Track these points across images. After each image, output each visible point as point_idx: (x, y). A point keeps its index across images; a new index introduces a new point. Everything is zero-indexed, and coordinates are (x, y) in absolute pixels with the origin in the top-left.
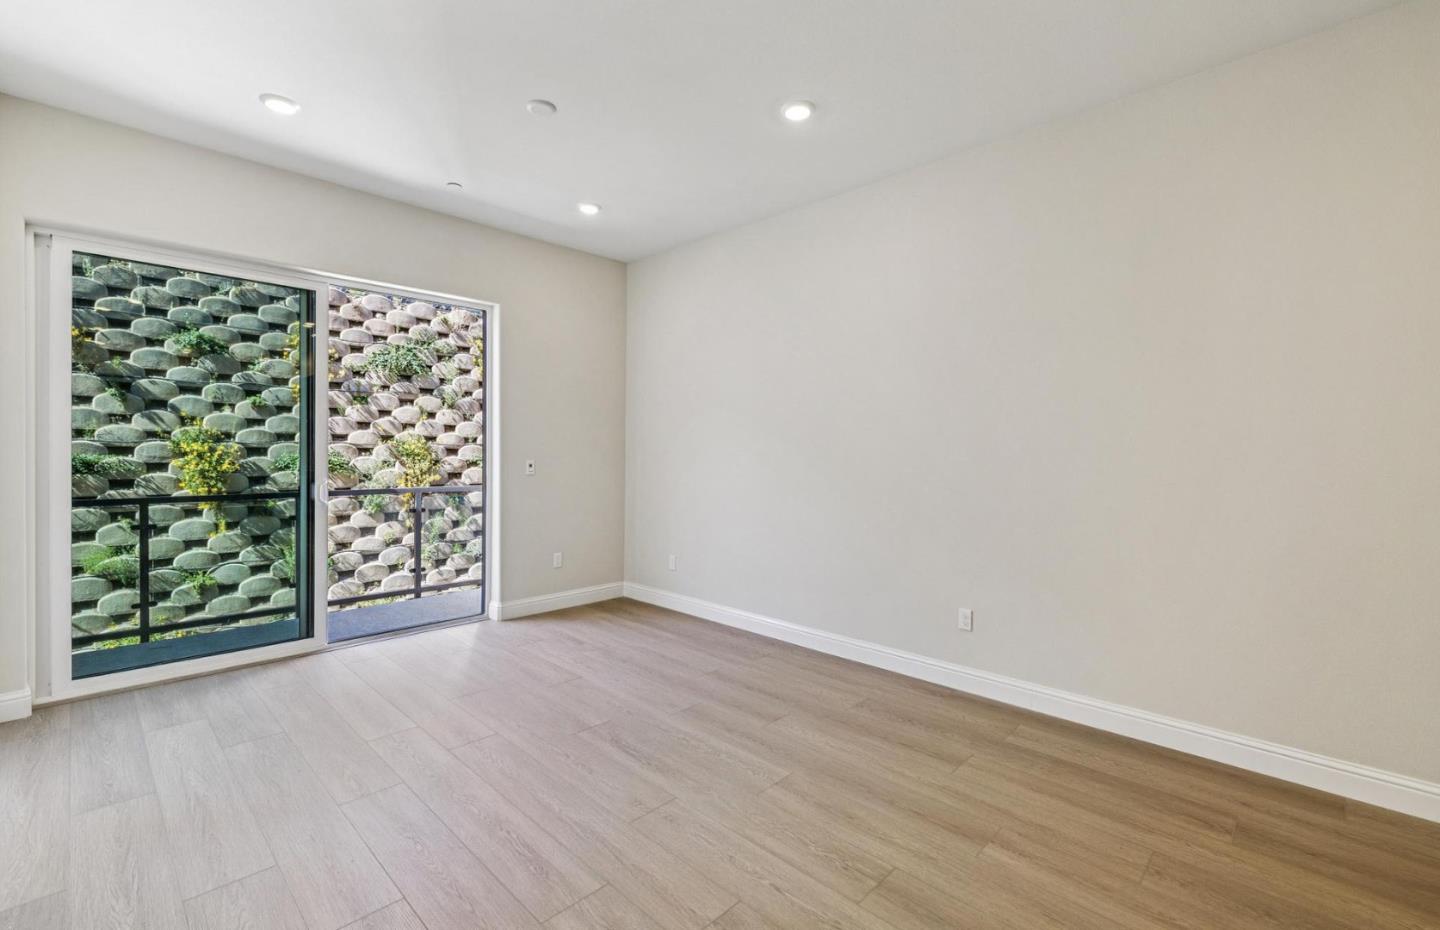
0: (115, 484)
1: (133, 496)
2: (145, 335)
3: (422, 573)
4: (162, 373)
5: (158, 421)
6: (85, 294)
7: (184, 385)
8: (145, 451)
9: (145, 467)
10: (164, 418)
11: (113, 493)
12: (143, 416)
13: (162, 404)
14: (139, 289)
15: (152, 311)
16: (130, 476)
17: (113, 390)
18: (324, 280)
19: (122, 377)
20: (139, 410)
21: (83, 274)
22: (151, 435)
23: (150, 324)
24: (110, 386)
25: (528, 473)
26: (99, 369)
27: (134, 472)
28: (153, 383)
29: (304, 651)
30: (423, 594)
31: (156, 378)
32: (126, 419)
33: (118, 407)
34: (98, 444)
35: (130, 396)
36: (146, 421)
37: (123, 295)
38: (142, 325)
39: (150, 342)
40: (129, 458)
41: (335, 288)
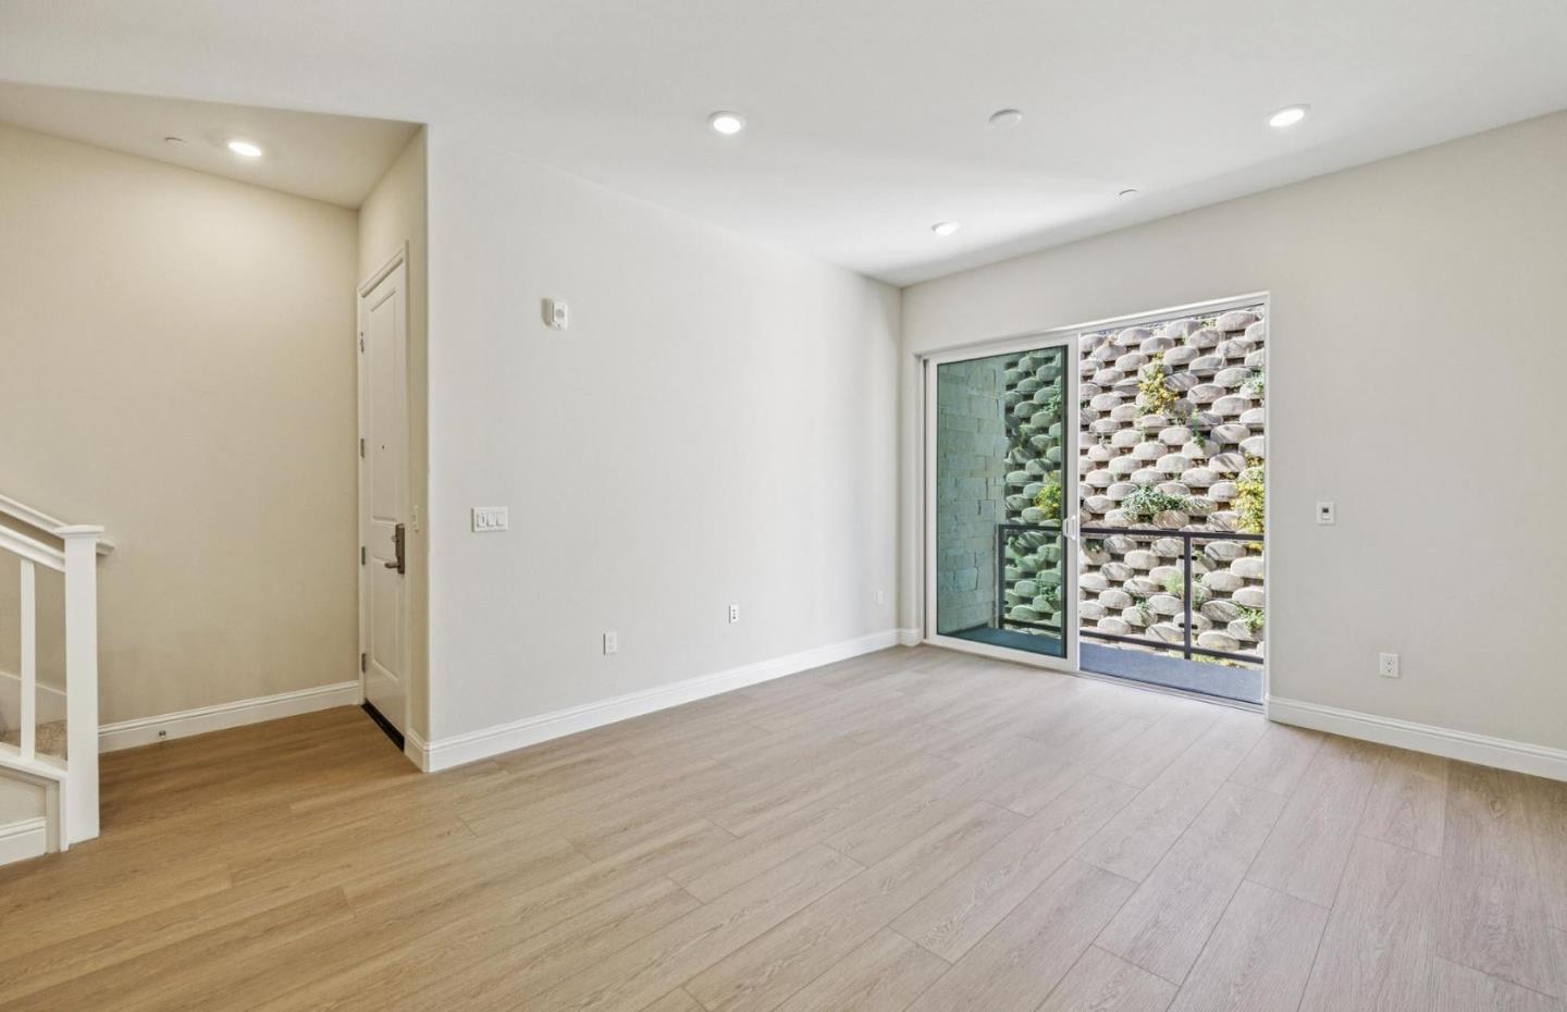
0: (1193, 519)
1: (1204, 531)
2: (1225, 385)
3: (1193, 631)
4: (1236, 417)
5: (1229, 463)
6: (1181, 360)
7: (1255, 426)
8: (1218, 491)
9: (1217, 505)
10: (1234, 460)
11: (1190, 528)
12: (1217, 459)
13: (1234, 447)
14: (1222, 345)
15: (1232, 361)
16: (1204, 513)
17: (1195, 438)
18: (1073, 332)
19: (1203, 426)
20: (1215, 454)
21: (1182, 344)
22: (1222, 476)
23: (1229, 374)
24: (1195, 435)
25: (1319, 521)
26: (1188, 423)
27: (1207, 511)
28: (1227, 429)
29: (1056, 668)
30: (1194, 657)
31: (1231, 424)
32: (1204, 462)
33: (1199, 453)
34: (1182, 485)
35: (1207, 442)
36: (1219, 463)
37: (1210, 353)
38: (1224, 377)
39: (1229, 390)
40: (1204, 497)
41: (1096, 335)
